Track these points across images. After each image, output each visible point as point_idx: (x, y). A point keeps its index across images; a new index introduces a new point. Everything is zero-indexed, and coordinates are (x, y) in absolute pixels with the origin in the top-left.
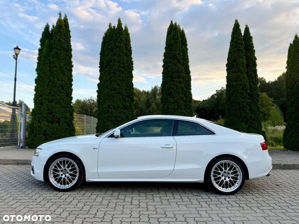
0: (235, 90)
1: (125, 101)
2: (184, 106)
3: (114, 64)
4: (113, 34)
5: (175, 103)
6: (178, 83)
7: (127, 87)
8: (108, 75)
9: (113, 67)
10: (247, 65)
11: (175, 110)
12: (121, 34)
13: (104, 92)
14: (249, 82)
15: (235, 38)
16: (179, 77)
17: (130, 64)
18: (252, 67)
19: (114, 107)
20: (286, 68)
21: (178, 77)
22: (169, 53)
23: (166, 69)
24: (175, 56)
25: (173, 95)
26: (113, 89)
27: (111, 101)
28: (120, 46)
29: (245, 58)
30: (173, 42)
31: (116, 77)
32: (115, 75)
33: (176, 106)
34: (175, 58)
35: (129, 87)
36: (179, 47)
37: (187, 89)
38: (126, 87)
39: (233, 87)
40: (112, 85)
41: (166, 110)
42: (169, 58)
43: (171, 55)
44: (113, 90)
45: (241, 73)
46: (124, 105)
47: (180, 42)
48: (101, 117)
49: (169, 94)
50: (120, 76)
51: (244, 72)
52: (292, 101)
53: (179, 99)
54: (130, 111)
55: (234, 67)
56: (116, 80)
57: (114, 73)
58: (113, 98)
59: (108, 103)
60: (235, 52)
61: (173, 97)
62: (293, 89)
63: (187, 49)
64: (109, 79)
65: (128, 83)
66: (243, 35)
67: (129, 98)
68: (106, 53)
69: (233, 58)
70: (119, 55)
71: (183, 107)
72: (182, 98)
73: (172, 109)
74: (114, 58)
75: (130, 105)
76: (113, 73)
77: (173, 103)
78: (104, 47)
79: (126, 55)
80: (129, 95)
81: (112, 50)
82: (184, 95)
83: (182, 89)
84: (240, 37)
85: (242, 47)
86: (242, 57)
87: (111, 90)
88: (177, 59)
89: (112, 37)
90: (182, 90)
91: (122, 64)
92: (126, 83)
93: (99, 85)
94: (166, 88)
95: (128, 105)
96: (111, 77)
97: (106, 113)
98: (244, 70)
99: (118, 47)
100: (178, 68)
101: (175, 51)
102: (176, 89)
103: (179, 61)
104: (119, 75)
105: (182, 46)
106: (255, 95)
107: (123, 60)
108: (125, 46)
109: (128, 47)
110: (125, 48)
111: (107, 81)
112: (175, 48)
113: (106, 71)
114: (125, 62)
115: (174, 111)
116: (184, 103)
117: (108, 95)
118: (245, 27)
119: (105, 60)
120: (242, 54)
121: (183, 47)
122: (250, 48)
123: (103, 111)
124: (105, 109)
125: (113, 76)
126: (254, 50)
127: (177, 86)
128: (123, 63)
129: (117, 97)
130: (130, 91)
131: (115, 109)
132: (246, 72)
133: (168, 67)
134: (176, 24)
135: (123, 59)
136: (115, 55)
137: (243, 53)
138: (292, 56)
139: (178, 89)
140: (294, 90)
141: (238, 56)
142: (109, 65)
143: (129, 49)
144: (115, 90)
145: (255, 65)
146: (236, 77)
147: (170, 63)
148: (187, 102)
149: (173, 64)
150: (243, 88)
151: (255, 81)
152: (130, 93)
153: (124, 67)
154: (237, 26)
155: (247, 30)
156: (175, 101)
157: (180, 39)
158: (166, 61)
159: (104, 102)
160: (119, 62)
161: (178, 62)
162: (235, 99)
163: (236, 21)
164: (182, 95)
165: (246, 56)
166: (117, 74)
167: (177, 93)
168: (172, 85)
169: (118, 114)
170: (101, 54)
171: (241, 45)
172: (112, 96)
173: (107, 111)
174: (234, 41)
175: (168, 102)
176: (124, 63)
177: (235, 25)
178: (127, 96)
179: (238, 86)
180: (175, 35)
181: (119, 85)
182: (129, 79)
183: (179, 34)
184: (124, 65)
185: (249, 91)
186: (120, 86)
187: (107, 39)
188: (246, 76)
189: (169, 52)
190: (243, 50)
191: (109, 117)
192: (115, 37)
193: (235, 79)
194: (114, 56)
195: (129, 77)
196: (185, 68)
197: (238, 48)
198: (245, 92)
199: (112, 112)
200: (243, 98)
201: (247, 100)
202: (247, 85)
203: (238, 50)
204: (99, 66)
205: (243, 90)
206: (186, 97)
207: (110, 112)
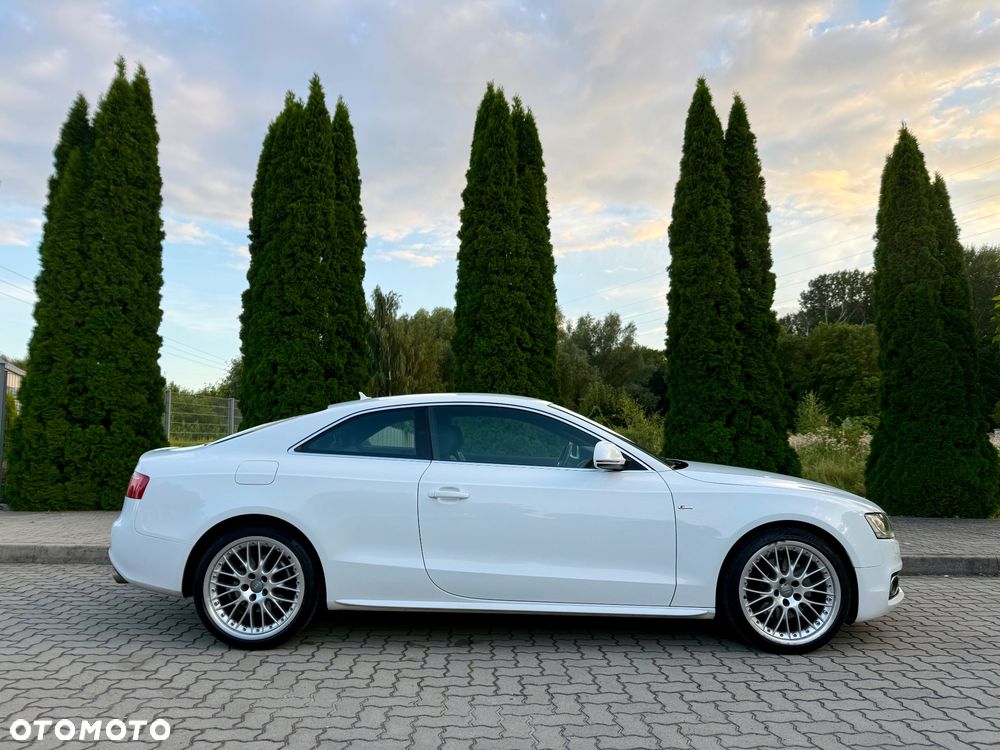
0: (692, 312)
1: (328, 350)
2: (529, 365)
3: (293, 228)
4: (294, 130)
5: (496, 354)
6: (506, 290)
7: (340, 304)
8: (273, 262)
9: (290, 238)
10: (737, 230)
11: (494, 381)
12: (319, 129)
13: (260, 321)
14: (744, 285)
15: (695, 140)
16: (510, 271)
17: (350, 227)
18: (754, 234)
19: (292, 372)
20: (874, 238)
21: (505, 270)
22: (477, 190)
23: (470, 242)
24: (497, 200)
25: (488, 331)
26: (289, 310)
27: (283, 350)
28: (316, 168)
29: (728, 206)
30: (490, 156)
31: (299, 269)
32: (296, 262)
33: (498, 367)
34: (494, 207)
35: (345, 304)
36: (510, 170)
37: (539, 310)
38: (337, 305)
39: (688, 302)
40: (284, 294)
41: (466, 379)
42: (479, 206)
43: (484, 197)
44: (289, 315)
45: (713, 257)
46: (327, 364)
47: (511, 155)
48: (249, 402)
49: (477, 328)
50: (311, 266)
51: (725, 254)
52: (890, 347)
53: (507, 344)
54: (350, 382)
55: (691, 236)
56: (299, 279)
57: (293, 255)
58: (289, 339)
59: (270, 358)
60: (695, 186)
61: (490, 337)
62: (892, 307)
63: (543, 178)
64: (278, 277)
65: (341, 292)
66: (725, 127)
67: (347, 339)
68: (269, 191)
69: (686, 206)
70: (311, 196)
71: (525, 368)
72: (518, 339)
73: (484, 377)
74: (292, 208)
75: (348, 363)
76: (288, 256)
77: (487, 355)
78: (266, 170)
79: (339, 197)
80: (344, 330)
81: (289, 181)
82: (529, 330)
83: (520, 309)
84: (711, 135)
85: (718, 170)
86: (716, 203)
87: (281, 313)
88: (502, 211)
89: (291, 138)
90: (518, 312)
91: (322, 226)
92: (333, 289)
93: (247, 297)
94: (467, 306)
95: (341, 363)
96: (283, 269)
97: (264, 390)
98: (726, 247)
99: (307, 171)
100: (505, 241)
101: (497, 184)
102: (499, 310)
103: (509, 215)
104: (308, 263)
105: (521, 170)
106: (764, 327)
107: (325, 214)
108: (336, 165)
109: (347, 172)
110: (331, 173)
111: (270, 283)
112: (496, 174)
113: (267, 251)
114: (332, 219)
115: (493, 384)
116: (528, 355)
117: (272, 330)
118: (733, 102)
119: (266, 214)
120: (718, 191)
121: (528, 171)
122: (747, 173)
123: (253, 383)
124: (258, 377)
125: (289, 268)
126: (762, 178)
127: (502, 300)
128: (323, 224)
129: (300, 336)
130: (351, 316)
131: (294, 377)
132: (731, 253)
133: (475, 236)
134: (500, 95)
135: (323, 209)
136: (299, 198)
137: (722, 189)
138: (890, 196)
139: (505, 308)
140: (896, 310)
141: (704, 198)
142: (276, 230)
144: (294, 312)
145: (764, 229)
146: (695, 270)
147: (482, 222)
148: (538, 354)
149: (491, 227)
150: (717, 305)
151: (764, 281)
152: (347, 322)
153: (328, 237)
154: (702, 101)
155: (738, 112)
156: (494, 350)
157: (514, 145)
158: (467, 216)
159: (259, 353)
160: (310, 220)
161: (505, 220)
162: (694, 342)
163: (701, 82)
164: (518, 329)
165: (733, 201)
166: (301, 258)
167: (502, 321)
168: (485, 297)
169: (305, 394)
170: (255, 195)
171: (715, 162)
172: (286, 333)
173: (266, 385)
174: (693, 151)
175: (474, 354)
176: (326, 225)
177: (696, 96)
178: (338, 333)
179: (702, 298)
180: (497, 129)
181: (308, 297)
182: (346, 275)
183: (510, 127)
184: (325, 229)
185: (739, 316)
186: (313, 299)
187: (274, 144)
188: (731, 266)
189: (478, 187)
190: (719, 179)
191: (275, 402)
192: (299, 137)
193: (693, 277)
194: (294, 201)
195: (347, 271)
196: (531, 239)
197: (705, 173)
198: (726, 319)
199: (283, 387)
200: (718, 340)
201: (732, 344)
202: (730, 295)
203: (703, 178)
204: (250, 233)
205: (719, 312)
206: (532, 335)
207: (277, 385)
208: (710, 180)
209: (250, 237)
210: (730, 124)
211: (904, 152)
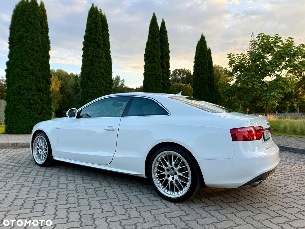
0: (150, 79)
1: (39, 83)
2: (105, 91)
3: (26, 42)
4: (26, 9)
5: (95, 87)
6: (98, 68)
7: (42, 68)
8: (19, 52)
9: (25, 45)
10: (162, 57)
11: (95, 95)
12: (35, 10)
13: (14, 72)
14: (163, 72)
15: (152, 30)
16: (99, 62)
17: (45, 43)
18: (166, 59)
19: (26, 89)
20: (194, 62)
21: (98, 62)
22: (89, 36)
23: (86, 52)
24: (96, 40)
25: (93, 80)
26: (25, 69)
27: (23, 82)
28: (34, 23)
29: (160, 50)
30: (93, 26)
31: (28, 56)
32: (28, 53)
33: (96, 91)
34: (95, 42)
35: (44, 68)
36: (99, 32)
37: (108, 75)
38: (41, 68)
39: (149, 76)
40: (23, 64)
41: (85, 94)
42: (90, 41)
43: (91, 38)
44: (25, 70)
45: (156, 64)
46: (39, 87)
47: (100, 27)
48: (11, 99)
49: (89, 79)
50: (33, 55)
51: (159, 64)
52: (196, 91)
53: (99, 84)
54: (45, 93)
55: (150, 58)
56: (29, 59)
57: (26, 51)
58: (25, 78)
59: (18, 84)
60: (152, 44)
61: (93, 82)
62: (197, 81)
63: (108, 35)
64: (21, 58)
65: (43, 64)
66: (160, 28)
67: (45, 79)
68: (17, 28)
69: (149, 49)
70: (33, 32)
71: (104, 92)
72: (102, 83)
73: (92, 94)
74: (26, 35)
75: (45, 87)
76: (24, 51)
77: (92, 87)
78: (15, 21)
79: (42, 33)
80: (44, 76)
81: (24, 26)
82: (105, 80)
83: (103, 74)
84: (156, 29)
85: (158, 40)
86: (157, 49)
87: (22, 70)
88: (97, 44)
89: (25, 11)
90: (102, 75)
91: (36, 42)
92: (40, 63)
93: (8, 64)
94: (85, 72)
95: (43, 87)
96: (23, 55)
97: (16, 95)
98: (159, 62)
99: (31, 23)
100: (98, 53)
101: (95, 35)
102: (96, 74)
103: (99, 45)
104: (32, 54)
105: (102, 31)
106: (167, 84)
107: (38, 38)
108: (41, 22)
109: (44, 25)
110: (40, 25)
111: (18, 59)
112: (95, 32)
113: (16, 49)
114: (40, 40)
115: (94, 96)
116: (104, 88)
117: (19, 75)
118: (162, 21)
119: (15, 36)
120: (157, 46)
121: (104, 32)
122: (165, 42)
123: (12, 92)
124: (14, 90)
125: (25, 55)
126: (168, 43)
127: (97, 71)
128: (37, 41)
129: (29, 78)
130: (46, 72)
131: (27, 91)
132: (160, 64)
133: (88, 50)
134: (96, 8)
135: (37, 36)
136: (29, 32)
137: (159, 45)
138: (198, 52)
139: (98, 73)
140: (198, 82)
141: (154, 47)
142: (20, 42)
143: (45, 27)
144: (27, 70)
145: (168, 58)
146: (151, 67)
147: (90, 46)
148: (108, 88)
149: (94, 48)
150: (157, 77)
151: (168, 72)
152: (45, 74)
153: (39, 46)
154: (154, 20)
155: (163, 24)
156: (95, 86)
157: (101, 24)
158: (86, 44)
159: (14, 83)
160: (32, 40)
162: (150, 87)
163: (154, 14)
164: (102, 80)
165: (161, 49)
166: (29, 52)
167: (97, 77)
168: (92, 69)
169: (31, 97)
170: (11, 29)
171: (157, 38)
172: (24, 77)
173: (17, 93)
174: (152, 34)
175: (88, 86)
176: (38, 42)
177: (152, 18)
178: (42, 77)
179: (153, 75)
180: (96, 19)
181: (32, 65)
182: (44, 59)
183: (100, 19)
184: (38, 43)
185: (162, 81)
186: (33, 66)
187: (18, 12)
188: (160, 67)
189: (89, 35)
190: (158, 42)
191: (21, 99)
192: (28, 11)
193: (151, 69)
194: (26, 33)
195: (45, 58)
196: (105, 53)
197: (154, 40)
198: (159, 81)
199: (24, 94)
200: (156, 87)
201: (160, 88)
202: (160, 75)
203: (154, 42)
204: (9, 42)
205: (157, 79)
206: (106, 82)
207: (21, 93)
208: (156, 42)
209: (9, 43)
210: (161, 27)
211: (202, 41)
